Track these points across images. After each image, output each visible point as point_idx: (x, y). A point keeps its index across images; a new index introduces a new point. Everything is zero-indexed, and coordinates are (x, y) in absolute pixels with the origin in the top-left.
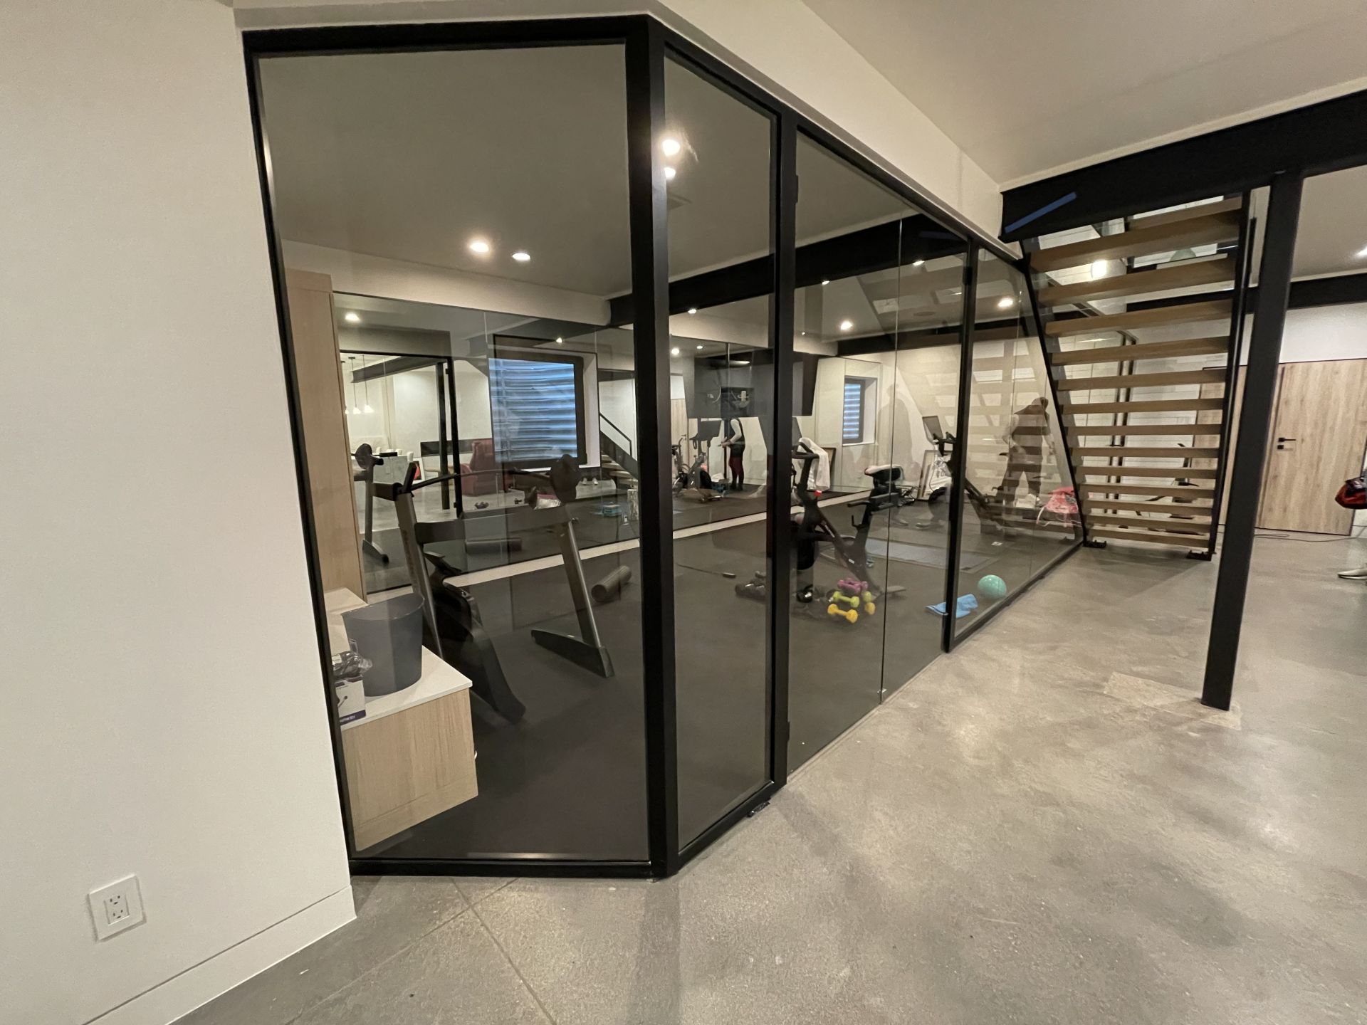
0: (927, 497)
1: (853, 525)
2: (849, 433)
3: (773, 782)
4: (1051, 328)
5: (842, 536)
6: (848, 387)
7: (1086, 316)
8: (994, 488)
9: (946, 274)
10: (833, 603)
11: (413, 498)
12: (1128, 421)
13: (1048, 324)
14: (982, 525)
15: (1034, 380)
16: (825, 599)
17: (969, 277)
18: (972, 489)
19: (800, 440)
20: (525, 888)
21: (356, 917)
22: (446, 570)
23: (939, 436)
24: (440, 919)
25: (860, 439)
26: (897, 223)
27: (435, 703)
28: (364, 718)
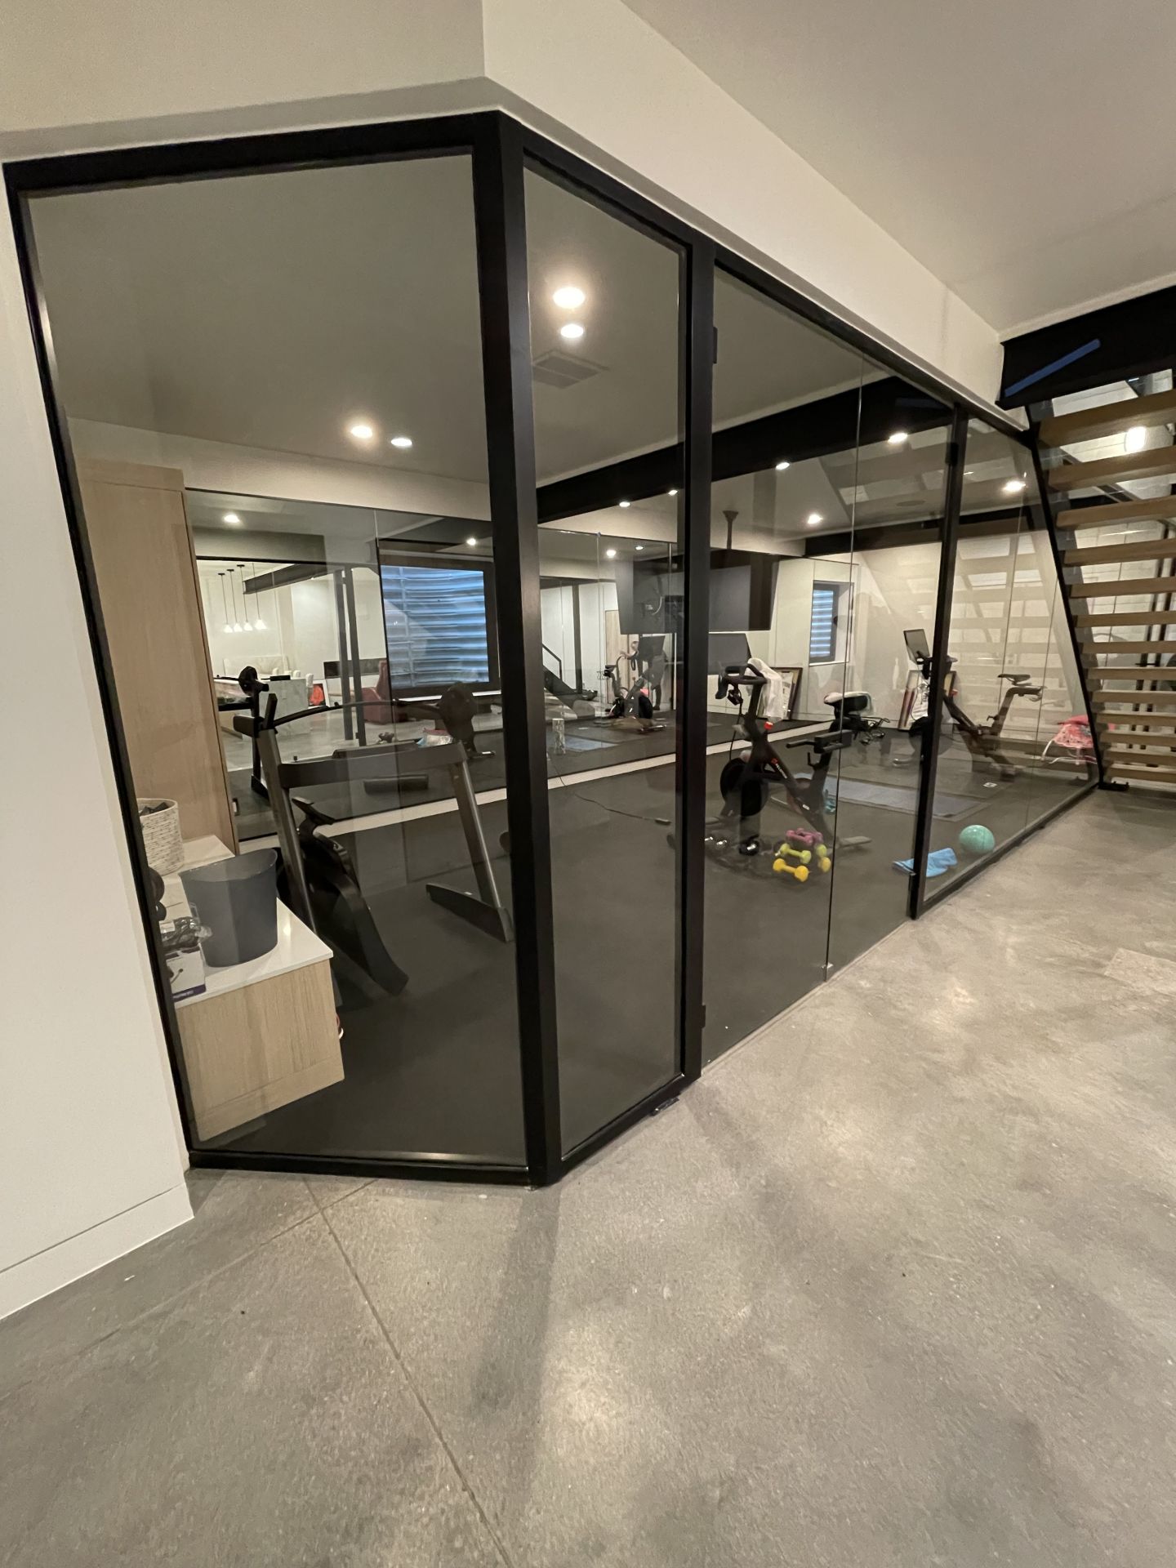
0: (908, 727)
1: (809, 764)
2: (818, 649)
3: (683, 1075)
4: (1064, 519)
5: (796, 776)
6: (818, 594)
7: (1116, 502)
8: (990, 717)
9: (927, 452)
10: (779, 857)
11: (277, 735)
12: (1166, 635)
13: (1061, 514)
14: (974, 762)
15: (1040, 584)
16: (770, 852)
17: (955, 455)
18: (962, 718)
19: (750, 662)
20: (384, 1191)
21: (193, 1217)
22: (315, 818)
23: (924, 654)
24: (284, 1225)
25: (831, 657)
26: (857, 390)
27: (288, 977)
28: (203, 994)
